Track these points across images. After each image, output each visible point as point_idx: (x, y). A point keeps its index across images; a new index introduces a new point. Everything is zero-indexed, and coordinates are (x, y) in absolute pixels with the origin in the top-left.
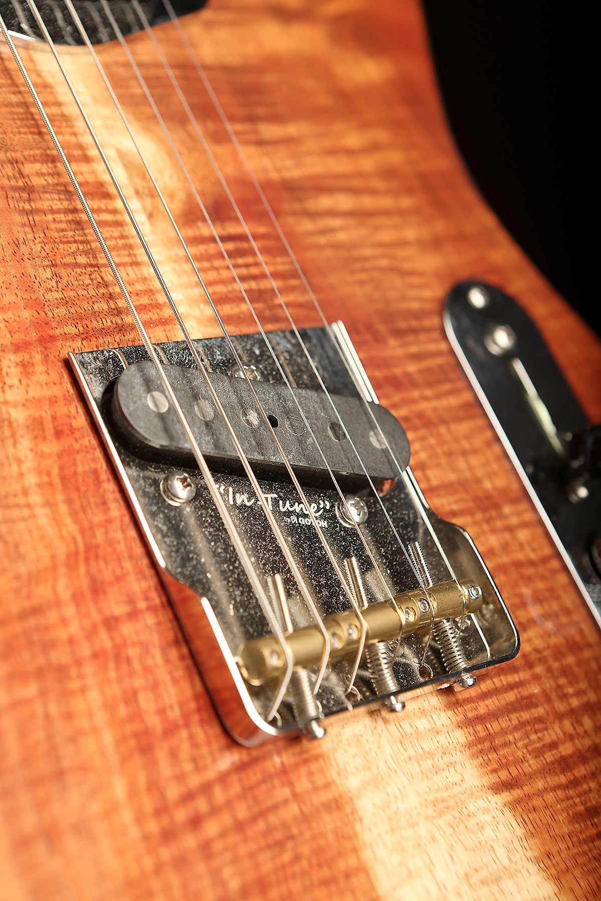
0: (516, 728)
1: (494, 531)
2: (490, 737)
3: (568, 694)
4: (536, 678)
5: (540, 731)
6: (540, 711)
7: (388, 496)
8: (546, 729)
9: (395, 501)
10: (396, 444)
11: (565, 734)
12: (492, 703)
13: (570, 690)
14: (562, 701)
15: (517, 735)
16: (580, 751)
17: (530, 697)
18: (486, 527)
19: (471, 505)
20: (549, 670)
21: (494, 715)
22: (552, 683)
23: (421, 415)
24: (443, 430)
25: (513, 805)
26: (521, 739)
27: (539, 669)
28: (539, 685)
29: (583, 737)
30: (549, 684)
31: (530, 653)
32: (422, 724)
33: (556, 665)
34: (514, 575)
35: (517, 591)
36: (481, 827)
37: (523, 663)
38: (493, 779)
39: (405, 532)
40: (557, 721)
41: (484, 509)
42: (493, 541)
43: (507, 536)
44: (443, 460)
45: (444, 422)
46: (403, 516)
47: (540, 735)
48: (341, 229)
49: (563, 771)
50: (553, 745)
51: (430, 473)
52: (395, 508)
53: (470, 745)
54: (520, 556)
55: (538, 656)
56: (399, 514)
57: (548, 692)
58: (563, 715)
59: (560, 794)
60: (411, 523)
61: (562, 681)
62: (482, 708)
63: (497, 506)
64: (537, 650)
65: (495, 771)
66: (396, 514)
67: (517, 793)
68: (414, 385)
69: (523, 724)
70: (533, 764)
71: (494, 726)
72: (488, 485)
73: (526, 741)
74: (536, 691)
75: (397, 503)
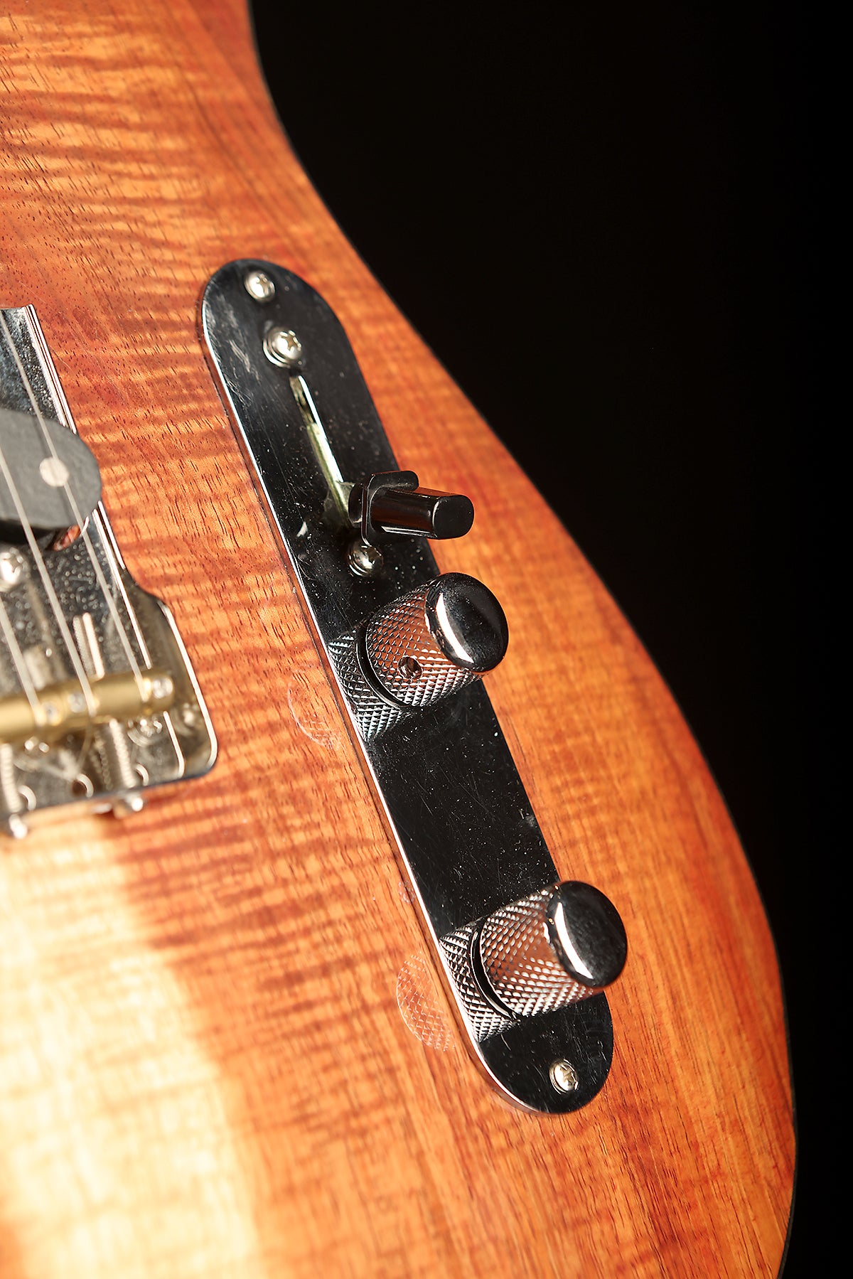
0: (204, 868)
1: (225, 607)
2: (163, 878)
3: (292, 826)
4: (250, 804)
5: (240, 872)
6: (247, 847)
7: (67, 551)
8: (250, 870)
9: (77, 558)
10: (81, 480)
11: (276, 878)
12: (175, 834)
13: (297, 822)
14: (282, 835)
15: (204, 876)
16: (293, 901)
17: (234, 829)
18: (213, 601)
19: (198, 569)
20: (272, 794)
21: (175, 849)
22: (272, 812)
23: (141, 443)
24: (173, 465)
25: (179, 966)
26: (210, 882)
27: (255, 793)
28: (251, 813)
29: (302, 883)
30: (265, 813)
31: (247, 771)
32: (63, 857)
33: (282, 789)
34: (245, 668)
35: (244, 689)
36: (124, 992)
37: (233, 783)
38: (157, 931)
39: (84, 600)
40: (268, 862)
41: (215, 578)
42: (221, 620)
43: (244, 614)
44: (165, 506)
45: (175, 454)
46: (85, 579)
47: (238, 878)
48: (57, 173)
49: (263, 925)
50: (256, 892)
51: (140, 522)
52: (74, 567)
53: (130, 887)
54: (259, 643)
55: (257, 775)
56: (79, 577)
57: (263, 823)
58: (278, 854)
59: (252, 954)
60: (96, 589)
61: (288, 810)
62: (159, 839)
63: (236, 574)
64: (258, 768)
65: (161, 921)
66: (76, 575)
67: (187, 951)
68: (139, 400)
69: (215, 863)
70: (220, 914)
71: (171, 864)
72: (228, 544)
73: (216, 885)
74: (245, 821)
75: (80, 560)
